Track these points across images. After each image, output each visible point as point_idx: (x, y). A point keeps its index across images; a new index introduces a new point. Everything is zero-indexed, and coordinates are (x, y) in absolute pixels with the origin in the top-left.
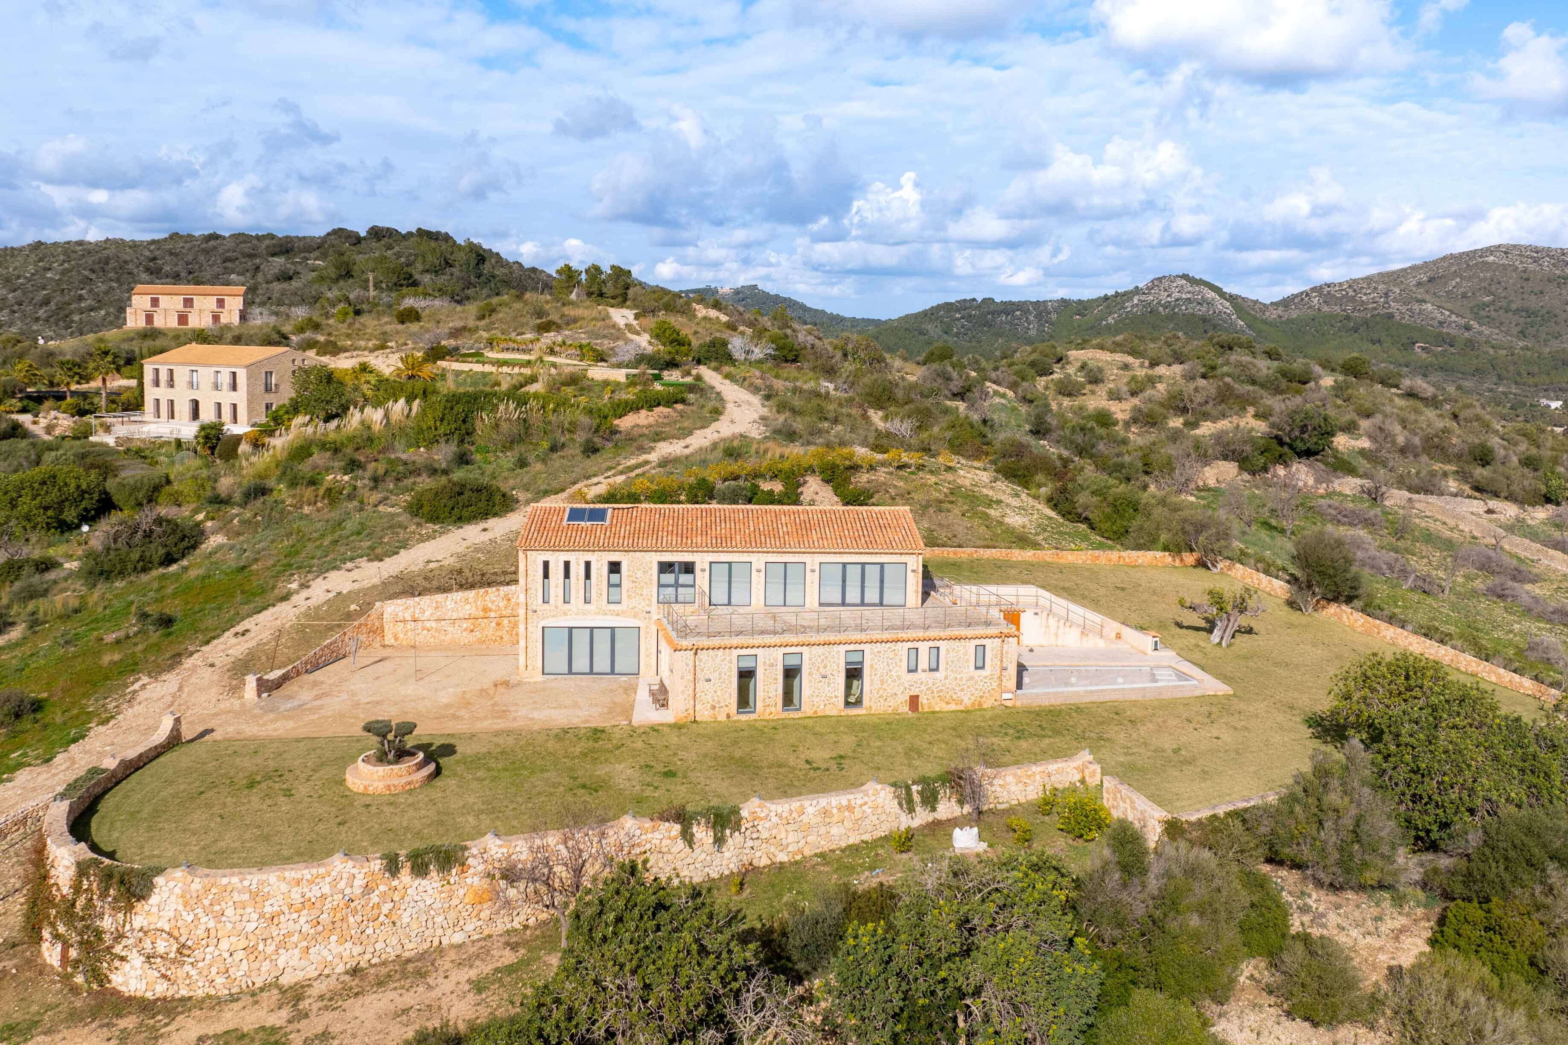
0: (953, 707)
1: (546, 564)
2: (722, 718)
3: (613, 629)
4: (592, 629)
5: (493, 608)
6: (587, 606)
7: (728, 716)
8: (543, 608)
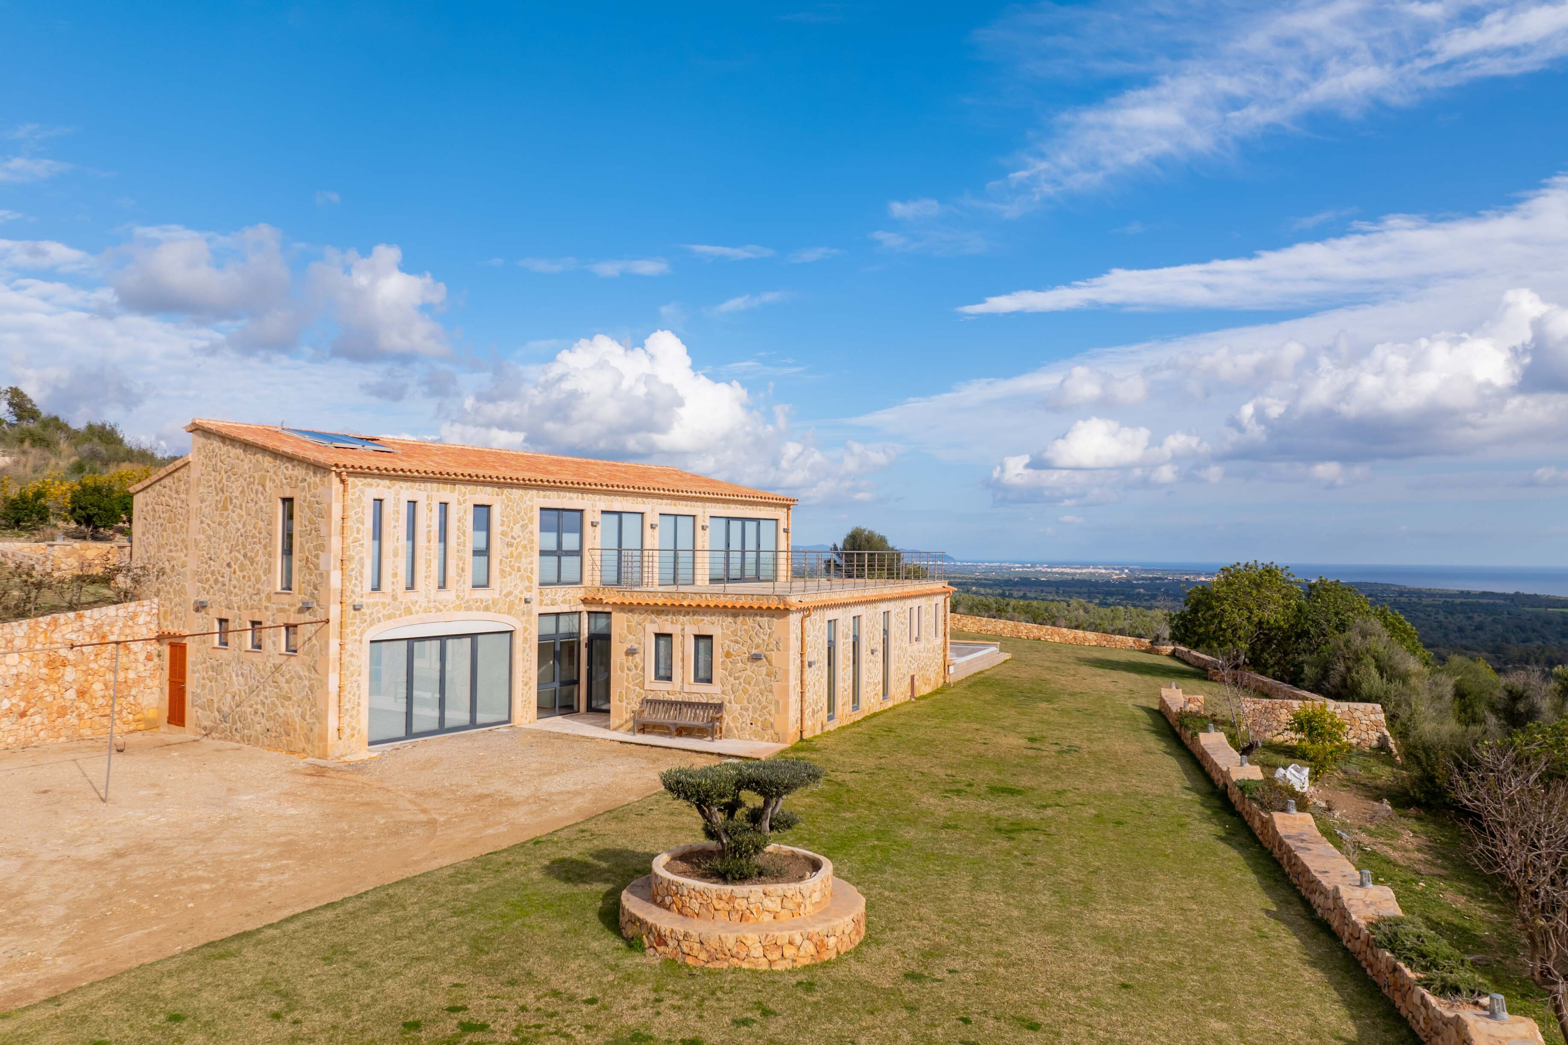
1: (379, 507)
2: (819, 730)
3: (474, 637)
4: (444, 640)
5: (71, 656)
6: (441, 594)
7: (822, 725)
8: (371, 600)
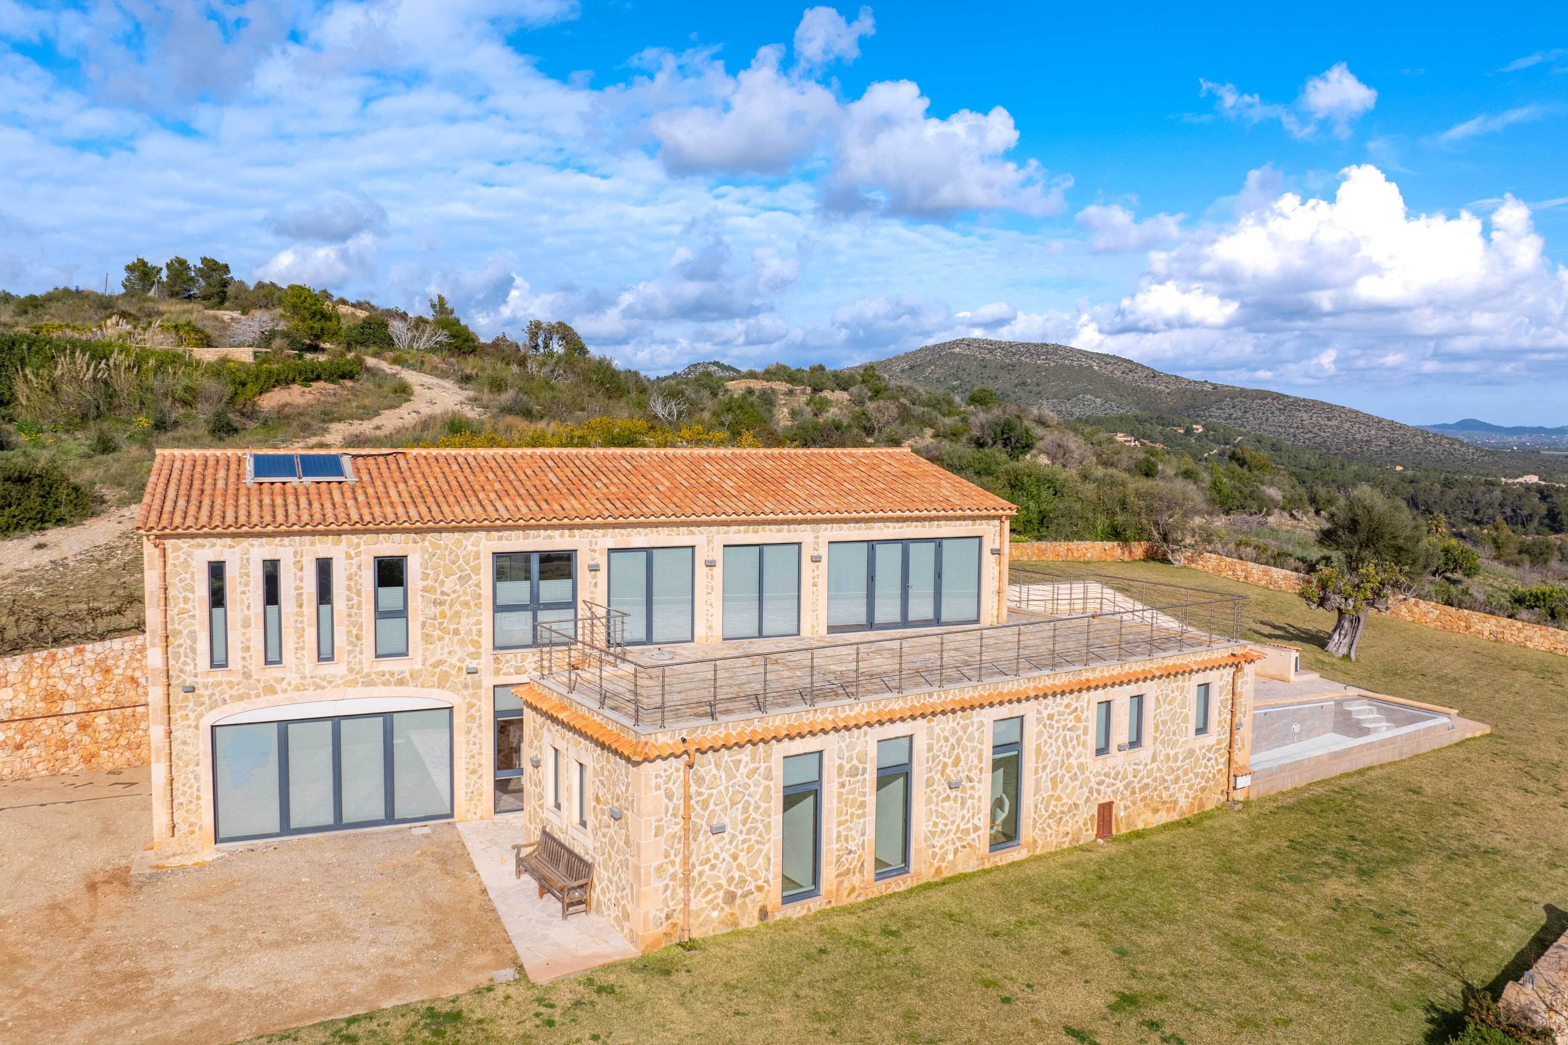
0: (1163, 818)
1: (217, 571)
2: (749, 921)
3: (387, 717)
4: (336, 720)
5: (71, 691)
6: (326, 669)
7: (764, 914)
8: (211, 680)
